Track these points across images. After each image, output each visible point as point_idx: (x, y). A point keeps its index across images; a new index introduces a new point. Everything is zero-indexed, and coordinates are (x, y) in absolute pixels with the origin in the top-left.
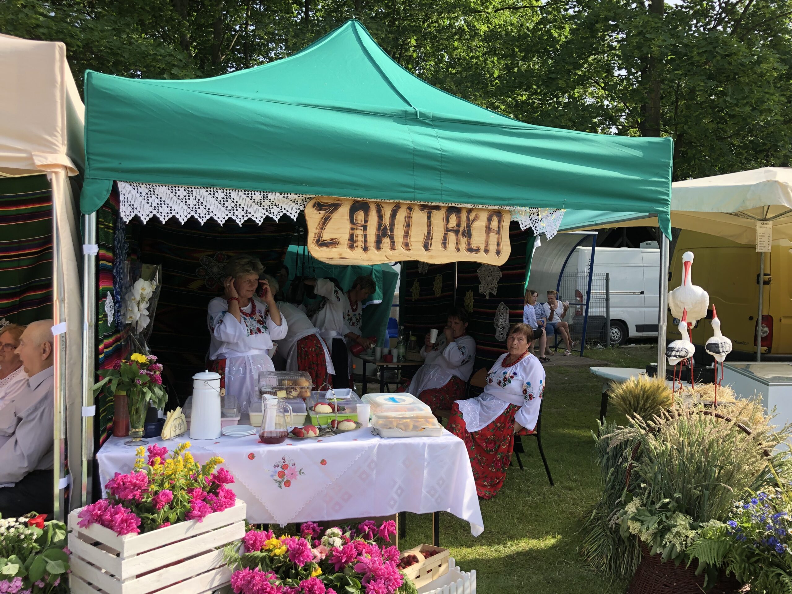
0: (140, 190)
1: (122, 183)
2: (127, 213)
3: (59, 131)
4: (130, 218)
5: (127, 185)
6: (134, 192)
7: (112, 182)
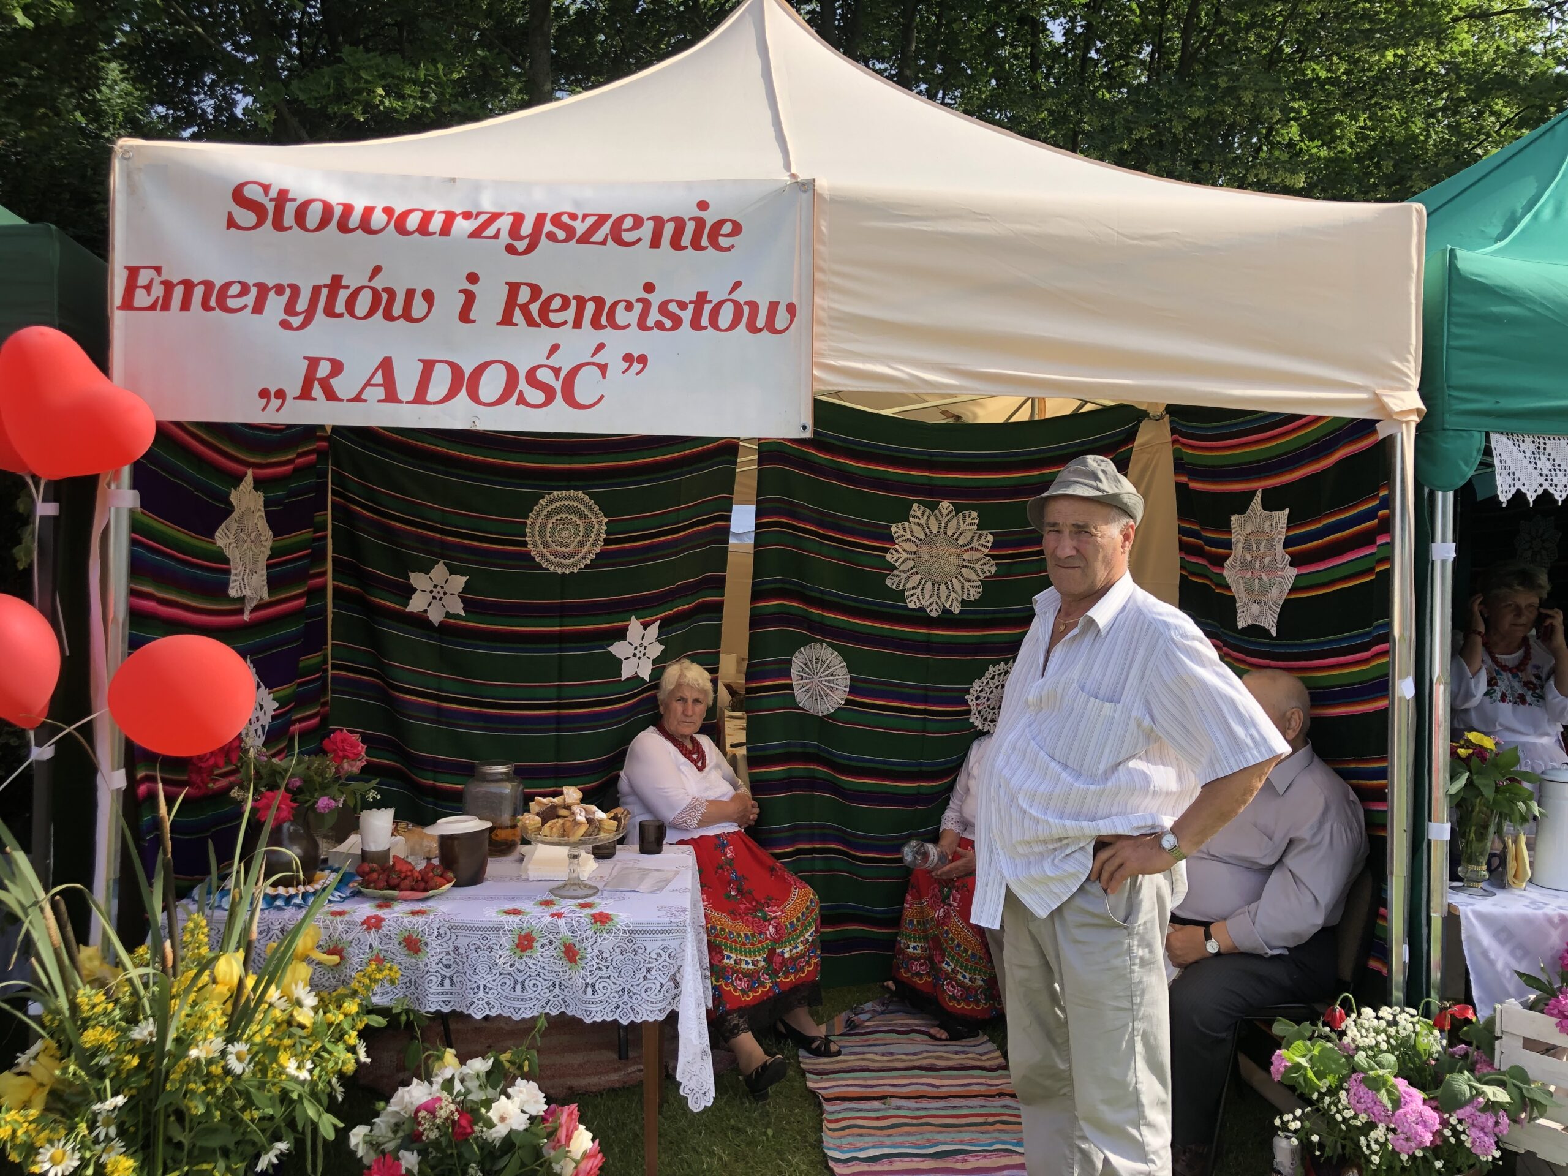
0: (1523, 448)
1: (1498, 436)
2: (1506, 488)
3: (1413, 352)
4: (1509, 496)
5: (1504, 438)
6: (1515, 449)
7: (1484, 434)
